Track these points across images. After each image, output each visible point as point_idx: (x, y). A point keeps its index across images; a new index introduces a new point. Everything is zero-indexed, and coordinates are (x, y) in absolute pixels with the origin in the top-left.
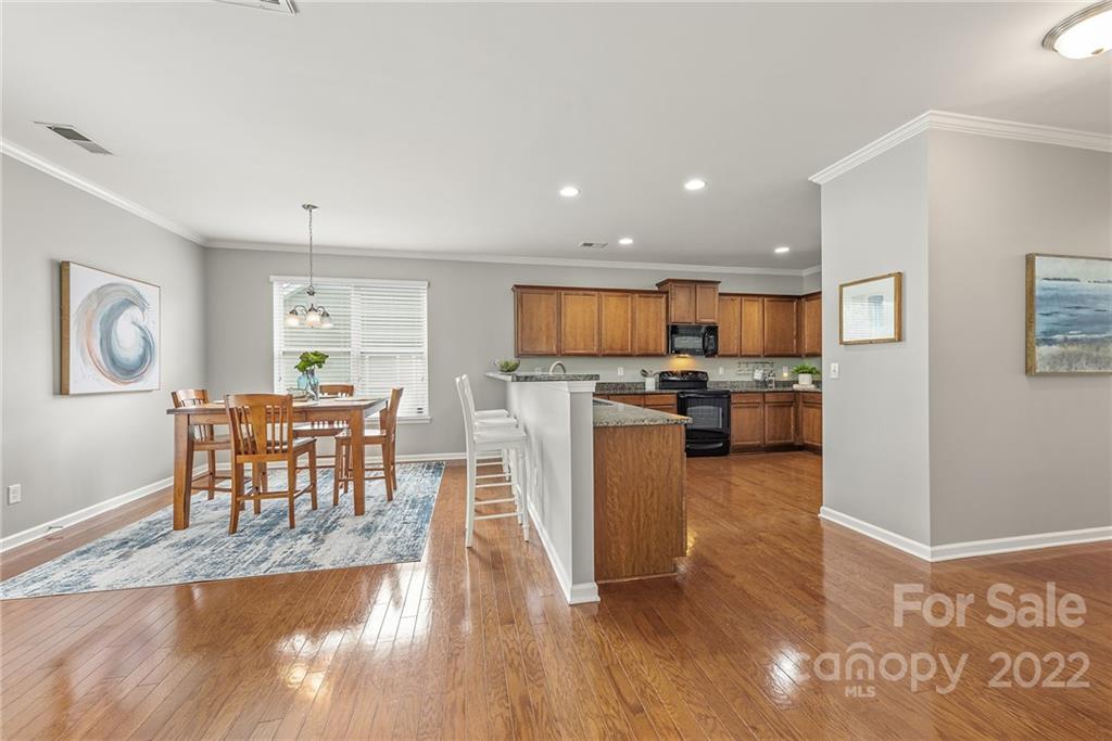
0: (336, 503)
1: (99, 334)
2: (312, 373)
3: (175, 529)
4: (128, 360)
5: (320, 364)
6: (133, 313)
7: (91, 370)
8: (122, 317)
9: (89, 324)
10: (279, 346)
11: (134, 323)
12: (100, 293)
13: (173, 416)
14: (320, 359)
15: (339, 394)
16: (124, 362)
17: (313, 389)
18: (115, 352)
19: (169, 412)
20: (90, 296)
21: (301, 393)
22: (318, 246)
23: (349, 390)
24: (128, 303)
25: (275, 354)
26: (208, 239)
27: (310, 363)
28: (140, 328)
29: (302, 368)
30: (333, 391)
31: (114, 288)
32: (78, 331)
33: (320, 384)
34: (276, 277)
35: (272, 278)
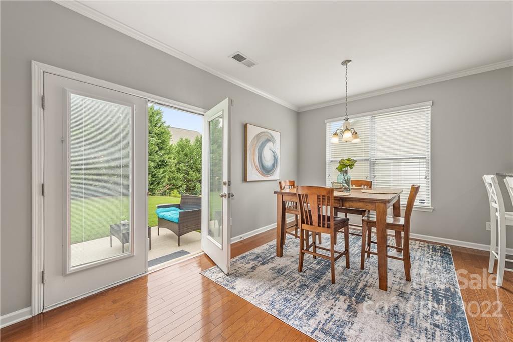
0: (362, 268)
1: (257, 155)
2: (346, 172)
3: (277, 256)
4: (268, 166)
5: (351, 166)
6: (270, 144)
7: (255, 171)
8: (266, 147)
9: (254, 150)
10: (329, 157)
11: (270, 149)
12: (258, 136)
13: (276, 195)
14: (350, 164)
15: (362, 186)
16: (266, 167)
17: (346, 183)
18: (263, 163)
19: (275, 193)
20: (254, 138)
21: (339, 186)
22: (350, 97)
23: (369, 185)
24: (268, 140)
25: (327, 161)
26: (299, 108)
27: (345, 166)
28: (272, 151)
29: (340, 169)
30: (359, 183)
31: (263, 134)
32: (250, 154)
33: (351, 180)
34: (327, 120)
35: (326, 121)
